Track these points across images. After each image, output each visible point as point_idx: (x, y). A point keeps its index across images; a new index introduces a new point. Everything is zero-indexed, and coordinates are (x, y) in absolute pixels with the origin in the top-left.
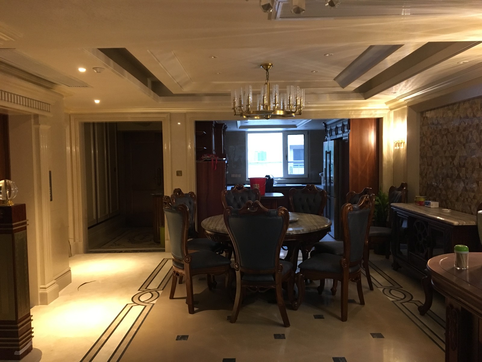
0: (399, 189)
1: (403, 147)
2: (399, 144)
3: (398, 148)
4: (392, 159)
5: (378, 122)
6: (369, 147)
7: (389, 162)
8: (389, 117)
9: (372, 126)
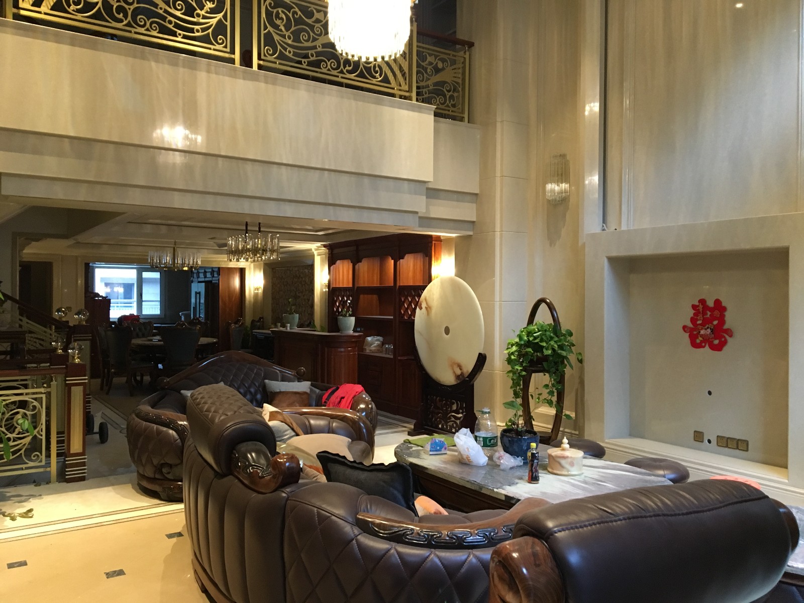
0: (258, 321)
1: (261, 291)
2: (258, 289)
3: (257, 291)
4: (252, 300)
5: (242, 272)
6: (235, 289)
7: (250, 302)
8: (250, 268)
9: (236, 273)
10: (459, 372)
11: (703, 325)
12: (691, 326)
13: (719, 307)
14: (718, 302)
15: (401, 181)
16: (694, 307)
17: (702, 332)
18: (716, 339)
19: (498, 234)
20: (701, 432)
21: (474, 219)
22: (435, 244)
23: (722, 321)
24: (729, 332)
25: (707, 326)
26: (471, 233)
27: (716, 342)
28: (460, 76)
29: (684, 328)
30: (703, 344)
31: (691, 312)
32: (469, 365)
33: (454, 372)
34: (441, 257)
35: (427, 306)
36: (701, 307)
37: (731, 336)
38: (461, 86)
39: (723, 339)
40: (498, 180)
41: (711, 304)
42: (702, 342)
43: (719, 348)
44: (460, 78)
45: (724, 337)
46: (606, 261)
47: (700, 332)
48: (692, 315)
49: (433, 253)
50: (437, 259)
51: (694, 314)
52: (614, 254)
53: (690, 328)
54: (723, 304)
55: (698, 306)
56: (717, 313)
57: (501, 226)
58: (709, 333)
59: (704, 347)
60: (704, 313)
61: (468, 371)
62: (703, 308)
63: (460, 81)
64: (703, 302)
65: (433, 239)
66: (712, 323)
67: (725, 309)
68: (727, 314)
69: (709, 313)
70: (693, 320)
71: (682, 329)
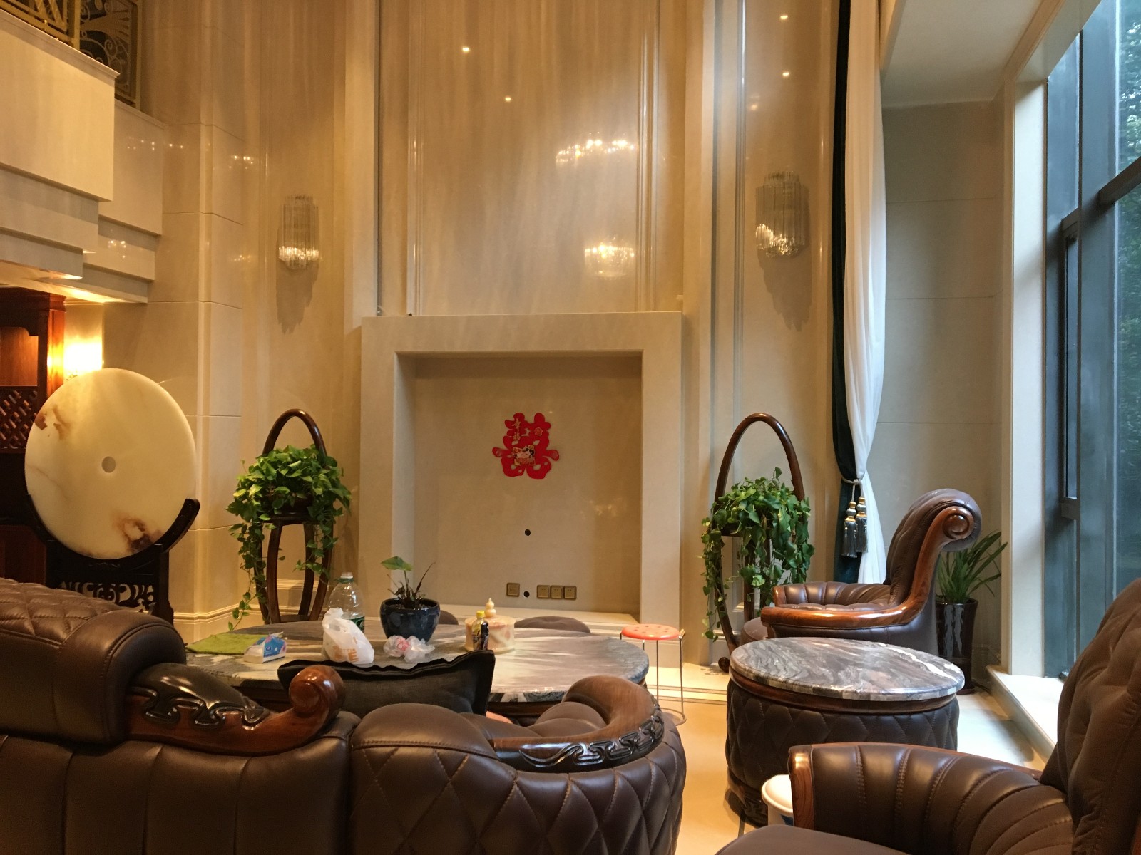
10: (136, 534)
11: (519, 446)
12: (504, 448)
13: (541, 423)
14: (539, 417)
15: (60, 191)
16: (508, 423)
17: (520, 455)
18: (537, 464)
19: (202, 306)
20: (516, 584)
21: (152, 277)
22: (53, 313)
23: (545, 441)
24: (555, 455)
25: (525, 448)
26: (144, 300)
27: (537, 467)
28: (128, 32)
29: (495, 450)
30: (520, 471)
31: (504, 431)
32: (162, 522)
33: (126, 535)
34: (63, 338)
35: (57, 422)
36: (518, 422)
37: (557, 459)
38: (129, 49)
39: (546, 464)
40: (203, 218)
41: (530, 419)
42: (518, 468)
43: (540, 475)
44: (127, 36)
45: (547, 461)
46: (395, 357)
47: (516, 455)
48: (505, 434)
49: (50, 330)
50: (58, 341)
51: (508, 433)
52: (409, 348)
53: (504, 451)
54: (547, 420)
55: (514, 422)
56: (539, 431)
57: (209, 294)
58: (528, 456)
59: (521, 474)
60: (522, 432)
61: (159, 532)
62: (520, 424)
63: (128, 41)
64: (519, 416)
65: (51, 305)
66: (532, 444)
67: (548, 426)
68: (551, 431)
69: (528, 431)
70: (507, 441)
71: (492, 453)
